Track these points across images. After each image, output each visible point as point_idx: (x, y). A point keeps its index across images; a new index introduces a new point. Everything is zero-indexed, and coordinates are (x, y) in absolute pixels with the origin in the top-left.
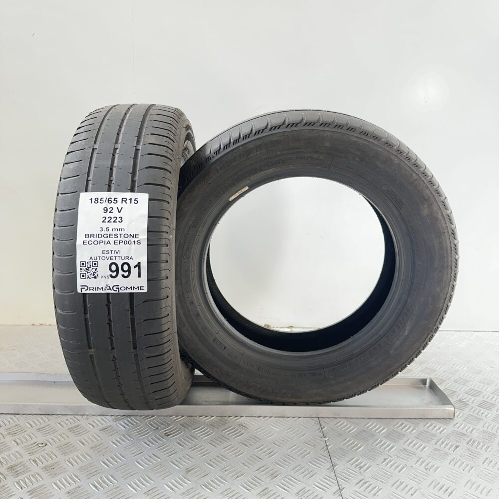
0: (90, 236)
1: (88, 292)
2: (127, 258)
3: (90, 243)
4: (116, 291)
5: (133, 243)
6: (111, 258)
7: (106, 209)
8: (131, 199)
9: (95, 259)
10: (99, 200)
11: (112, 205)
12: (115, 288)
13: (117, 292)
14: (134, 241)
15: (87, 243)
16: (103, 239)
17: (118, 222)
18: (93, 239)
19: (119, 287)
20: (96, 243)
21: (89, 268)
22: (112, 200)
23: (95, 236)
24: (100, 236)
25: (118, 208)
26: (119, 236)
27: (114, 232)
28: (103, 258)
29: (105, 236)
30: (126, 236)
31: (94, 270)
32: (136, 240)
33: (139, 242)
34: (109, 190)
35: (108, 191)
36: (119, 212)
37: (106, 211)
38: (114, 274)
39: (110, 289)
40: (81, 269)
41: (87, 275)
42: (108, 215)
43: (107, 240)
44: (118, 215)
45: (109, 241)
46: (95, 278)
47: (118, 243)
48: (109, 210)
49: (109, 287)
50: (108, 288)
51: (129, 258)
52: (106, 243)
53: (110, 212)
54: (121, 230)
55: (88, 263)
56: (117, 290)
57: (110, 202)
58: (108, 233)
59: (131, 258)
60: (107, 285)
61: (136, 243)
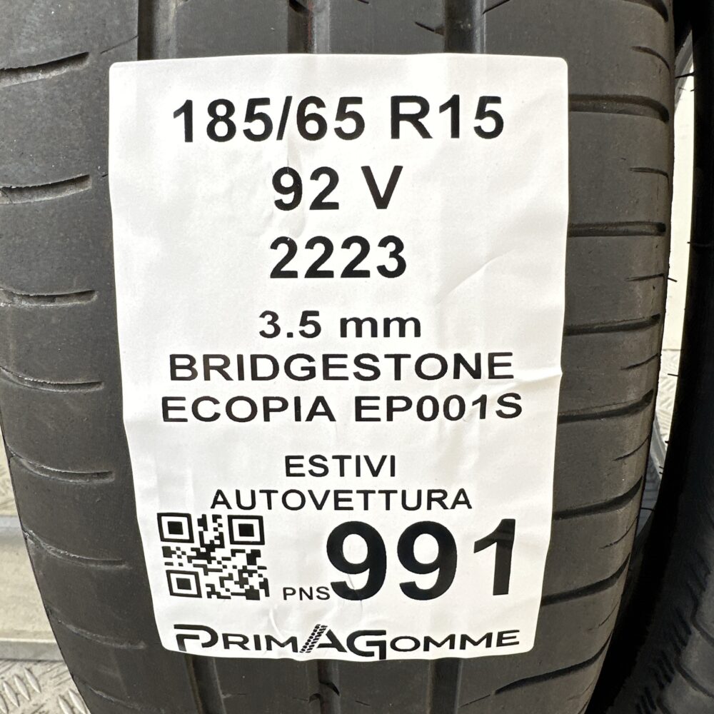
0: (199, 366)
1: (218, 651)
2: (435, 497)
3: (206, 409)
4: (372, 654)
5: (472, 410)
6: (340, 499)
7: (287, 181)
8: (454, 103)
9: (246, 501)
10: (239, 118)
11: (330, 150)
12: (360, 643)
13: (376, 658)
14: (483, 400)
15: (188, 413)
16: (283, 387)
17: (375, 273)
18: (221, 388)
19: (388, 639)
20: (241, 409)
21: (211, 547)
22: (329, 113)
23: (232, 370)
24: (265, 368)
25: (367, 171)
26: (387, 367)
27: (353, 346)
28: (294, 500)
29: (296, 367)
30: (431, 367)
31: (241, 560)
32: (493, 390)
33: (511, 406)
34: (300, 42)
35: (292, 49)
36: (382, 202)
37: (288, 199)
38: (359, 581)
39: (335, 643)
40: (167, 552)
41: (204, 580)
42: (306, 223)
43: (309, 392)
44: (374, 225)
45: (320, 400)
46: (252, 595)
47: (382, 413)
48: (311, 190)
49: (330, 635)
50: (324, 639)
51: (449, 501)
52: (305, 412)
53: (318, 204)
54: (395, 327)
55: (202, 522)
56: (376, 649)
57: (312, 127)
58: (316, 348)
59: (462, 499)
60: (319, 630)
61: (492, 407)
